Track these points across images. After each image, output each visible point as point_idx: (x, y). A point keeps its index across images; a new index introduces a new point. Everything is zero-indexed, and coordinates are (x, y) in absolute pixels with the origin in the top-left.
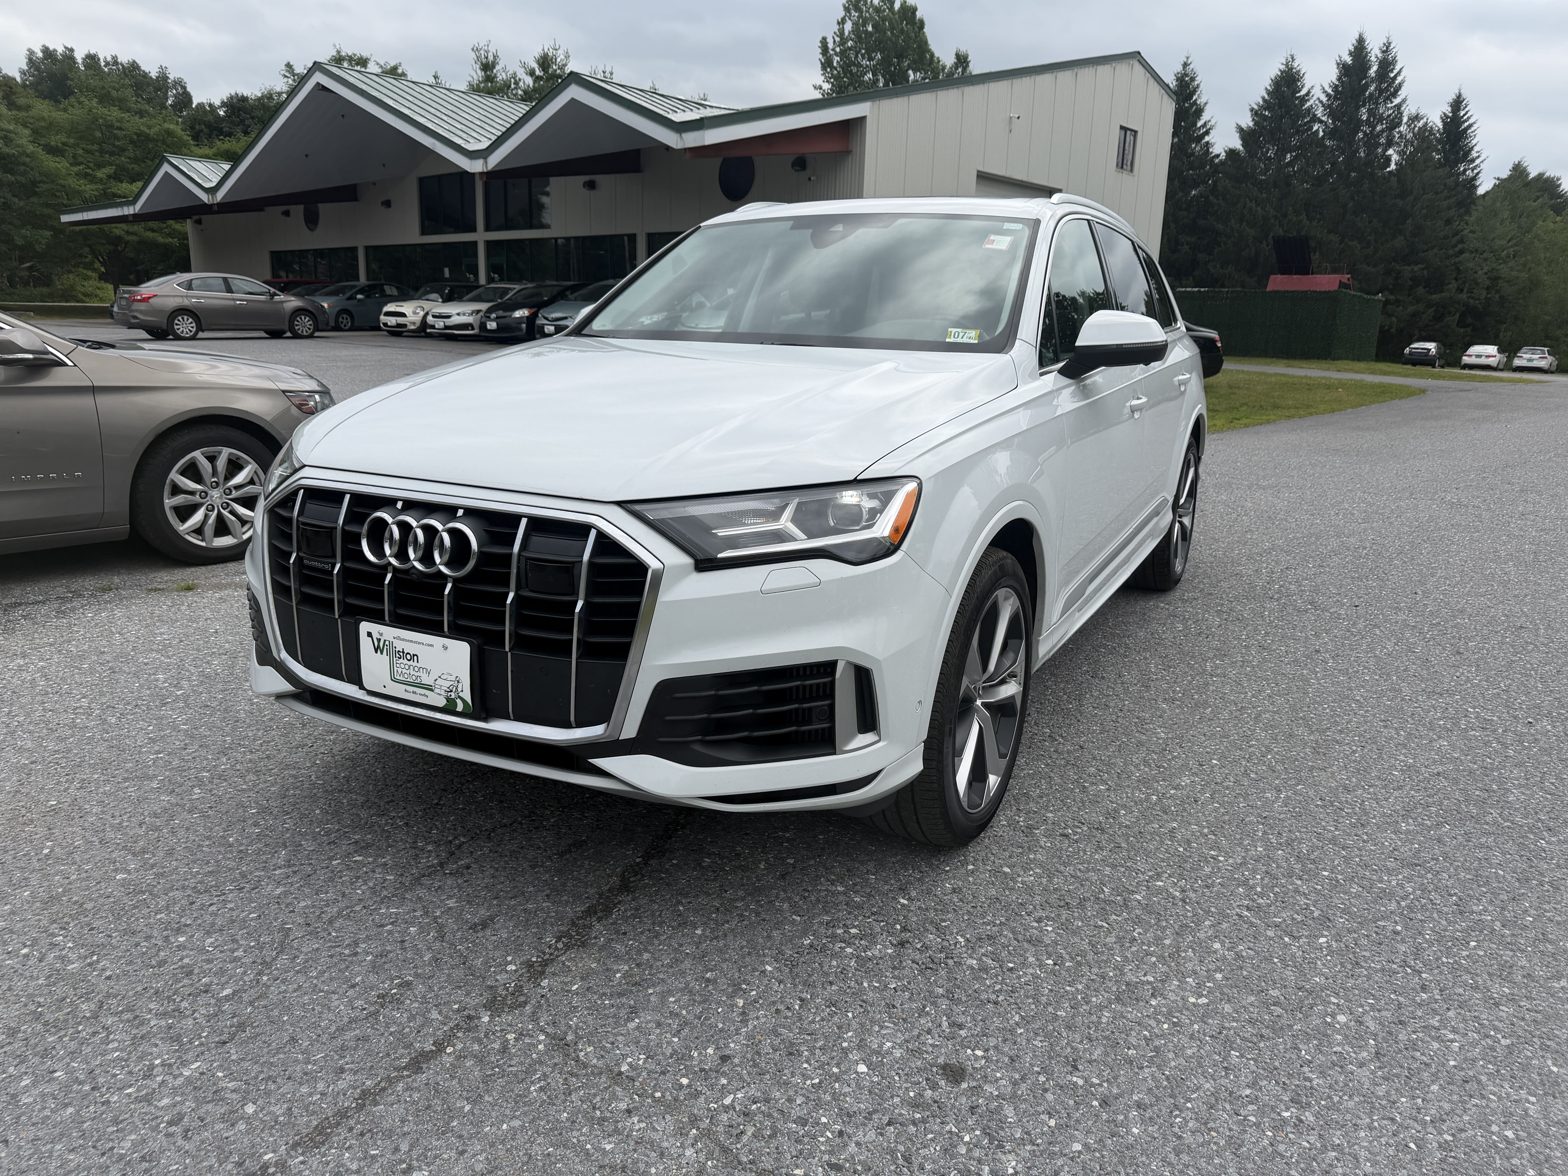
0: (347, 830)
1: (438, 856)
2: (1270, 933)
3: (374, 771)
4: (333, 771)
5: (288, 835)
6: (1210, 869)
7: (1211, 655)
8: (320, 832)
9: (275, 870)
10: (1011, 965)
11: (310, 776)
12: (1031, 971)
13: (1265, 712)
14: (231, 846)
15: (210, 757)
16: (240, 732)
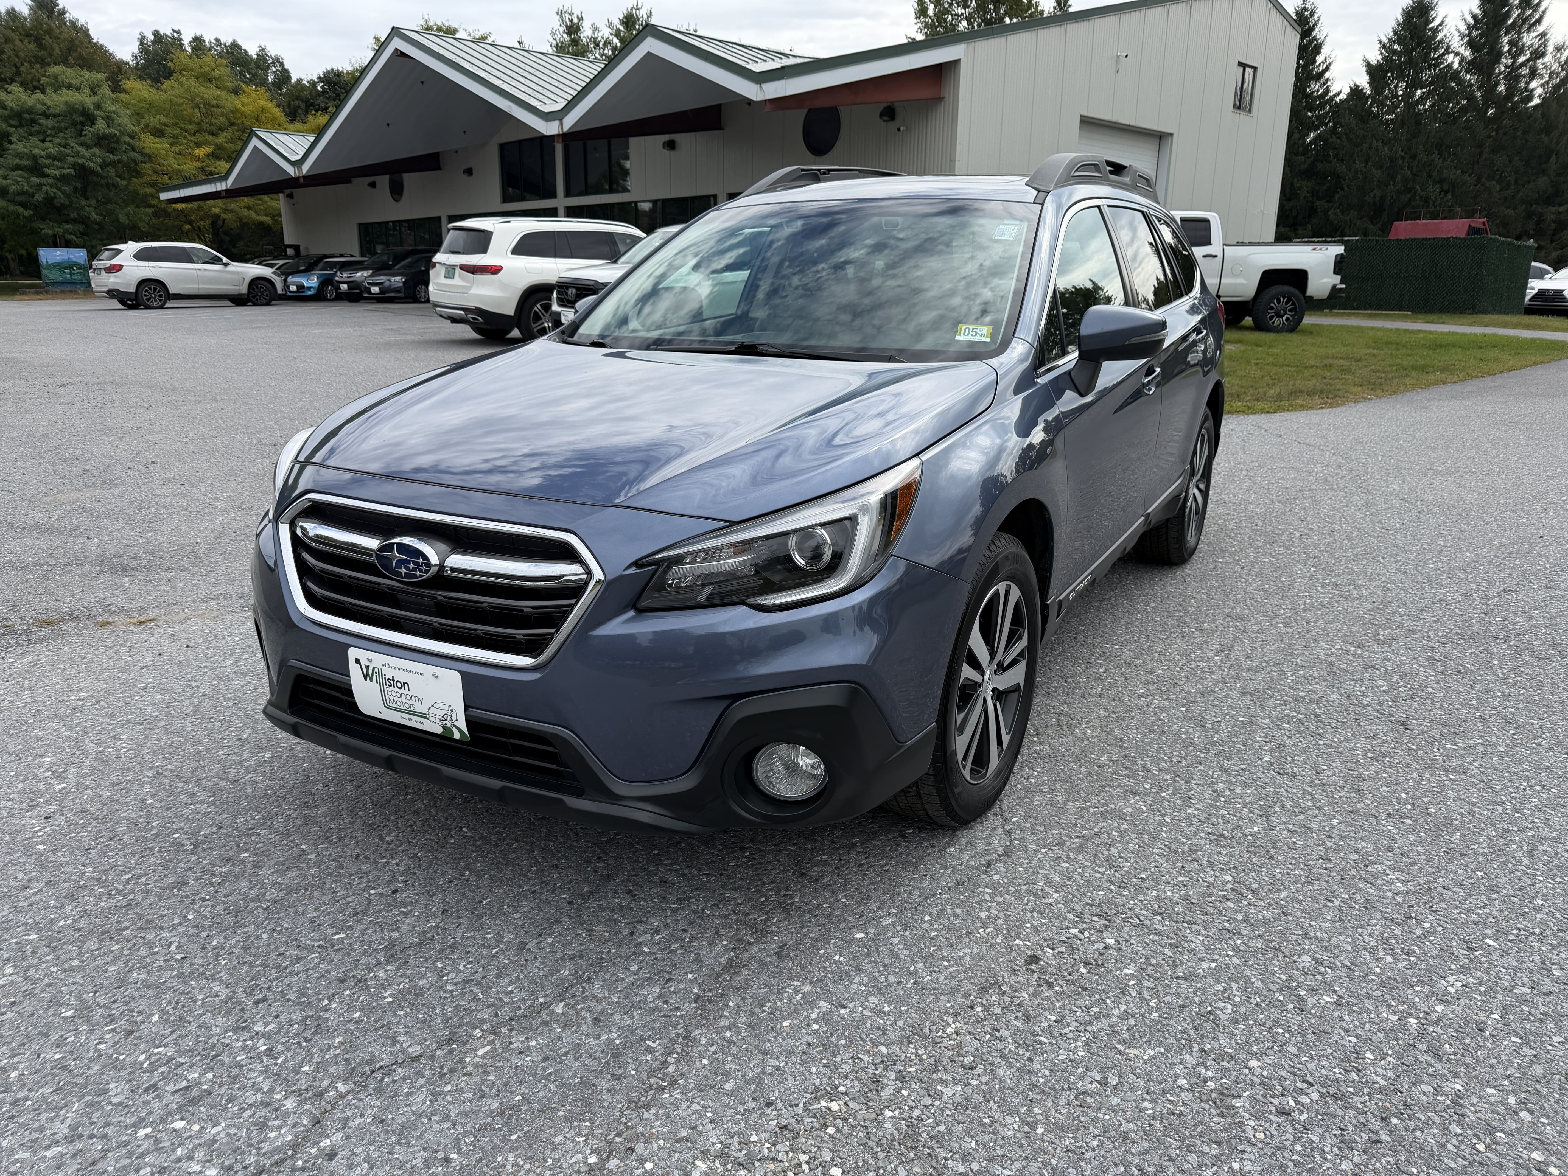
0: (182, 1060)
3: (259, 938)
4: (204, 935)
7: (1436, 734)
11: (171, 943)
13: (1542, 839)
15: (52, 903)
16: (109, 857)
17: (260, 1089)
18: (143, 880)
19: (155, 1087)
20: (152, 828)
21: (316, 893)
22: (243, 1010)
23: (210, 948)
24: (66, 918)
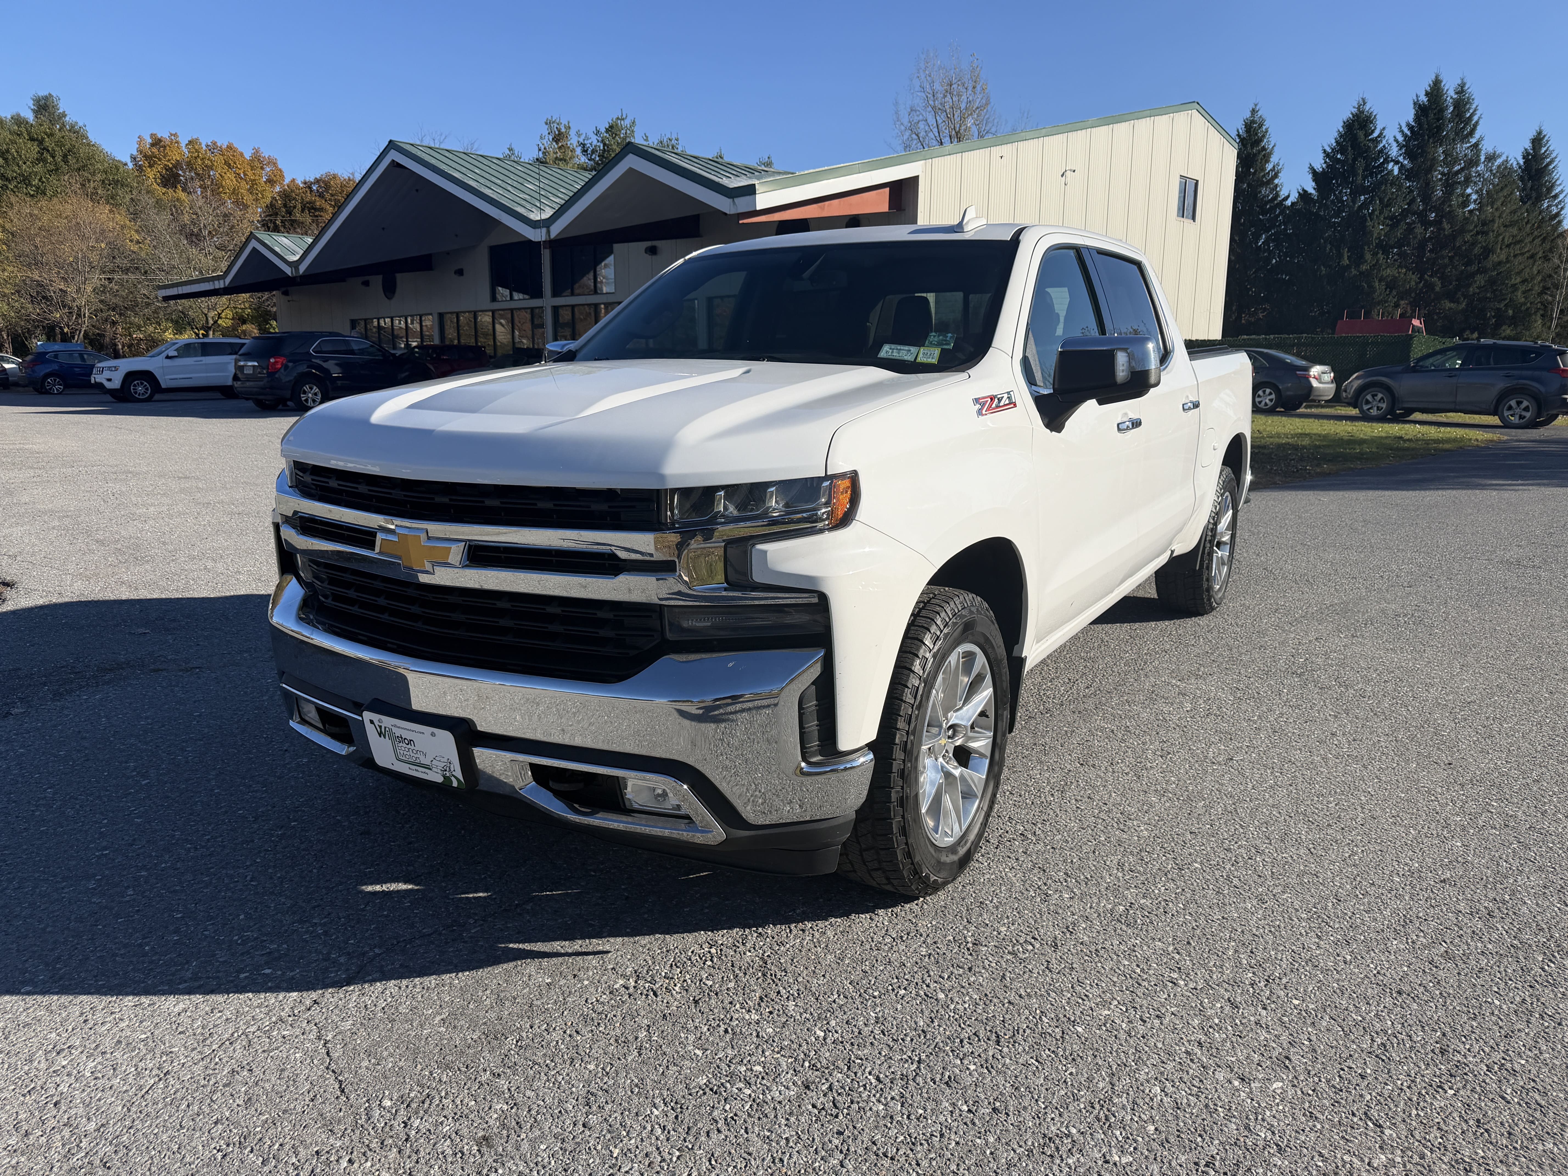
0: (265, 938)
1: (347, 970)
2: (1221, 1076)
3: (311, 871)
4: (270, 871)
5: (205, 944)
6: (1166, 996)
8: (237, 940)
9: (180, 983)
10: (921, 1111)
11: (246, 876)
12: (942, 1118)
14: (145, 955)
15: (154, 854)
16: (191, 826)
17: (321, 952)
18: (220, 839)
19: (248, 952)
20: (221, 807)
21: (350, 846)
22: (304, 911)
23: (275, 878)
24: (166, 862)
